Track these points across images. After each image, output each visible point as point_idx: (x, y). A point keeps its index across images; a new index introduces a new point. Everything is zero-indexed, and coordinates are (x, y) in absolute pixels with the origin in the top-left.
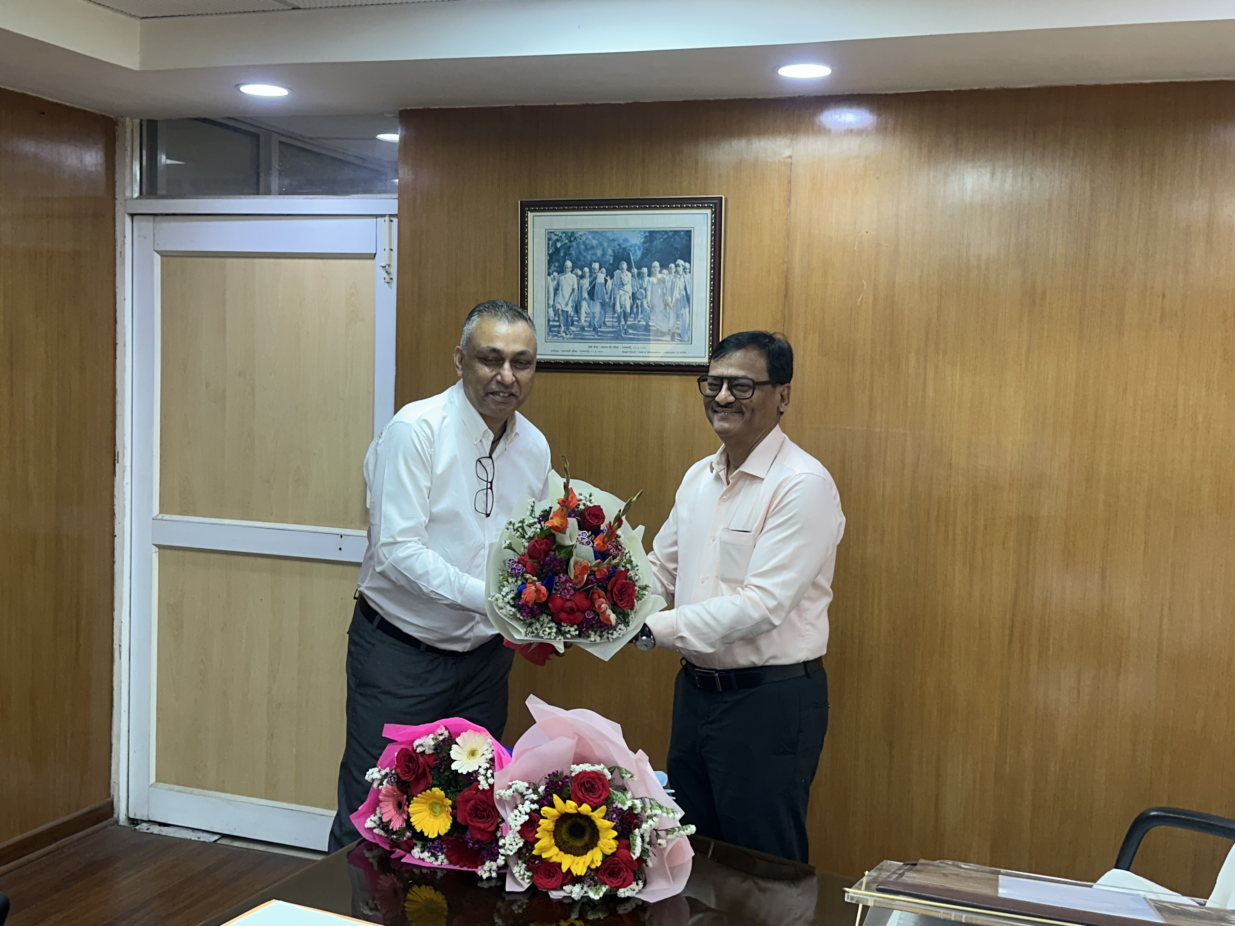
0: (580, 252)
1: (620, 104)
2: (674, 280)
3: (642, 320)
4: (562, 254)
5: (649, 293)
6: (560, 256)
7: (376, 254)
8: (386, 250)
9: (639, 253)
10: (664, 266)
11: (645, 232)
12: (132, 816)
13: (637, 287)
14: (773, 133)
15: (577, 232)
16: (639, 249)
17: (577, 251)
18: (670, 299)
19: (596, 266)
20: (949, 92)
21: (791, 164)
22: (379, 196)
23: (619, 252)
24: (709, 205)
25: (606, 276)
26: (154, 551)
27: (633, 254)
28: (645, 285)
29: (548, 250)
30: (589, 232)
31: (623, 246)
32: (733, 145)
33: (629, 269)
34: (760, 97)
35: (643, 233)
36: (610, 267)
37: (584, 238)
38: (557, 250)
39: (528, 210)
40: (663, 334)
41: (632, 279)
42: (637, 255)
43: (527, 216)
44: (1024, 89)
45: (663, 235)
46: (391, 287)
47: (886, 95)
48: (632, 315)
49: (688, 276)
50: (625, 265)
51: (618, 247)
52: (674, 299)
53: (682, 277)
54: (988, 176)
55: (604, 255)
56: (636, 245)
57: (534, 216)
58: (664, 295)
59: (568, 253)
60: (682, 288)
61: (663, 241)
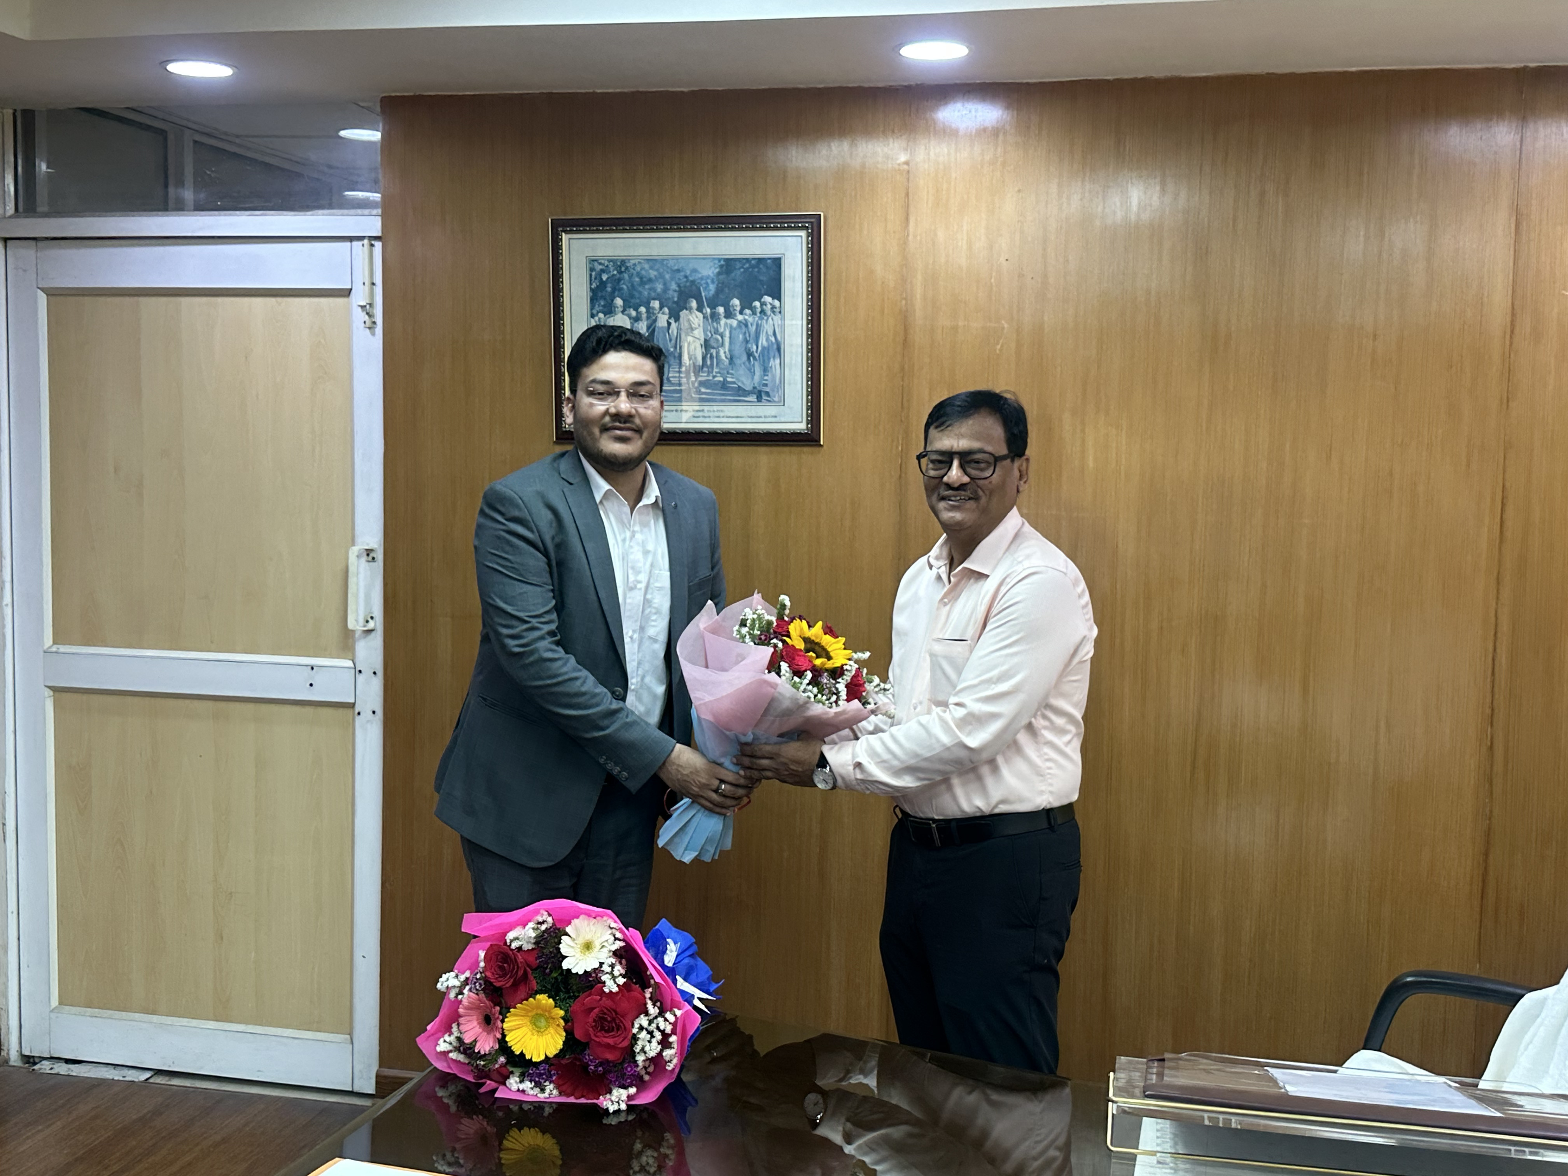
0: (633, 285)
1: (682, 92)
2: (760, 322)
3: (718, 375)
4: (609, 289)
5: (727, 340)
6: (606, 291)
7: (351, 289)
8: (366, 284)
9: (712, 288)
10: (746, 304)
11: (719, 260)
12: (26, 1053)
13: (710, 332)
14: (884, 132)
15: (629, 260)
16: (713, 282)
17: (629, 285)
18: (755, 347)
19: (656, 304)
20: (1108, 81)
21: (908, 172)
22: (352, 211)
23: (685, 286)
24: (804, 224)
25: (670, 318)
26: (46, 694)
27: (705, 289)
28: (721, 330)
29: (591, 284)
30: (644, 260)
31: (691, 279)
32: (833, 148)
33: (700, 309)
34: (866, 85)
35: (716, 262)
36: (675, 305)
37: (638, 268)
38: (603, 284)
39: (562, 231)
40: (746, 393)
41: (703, 322)
42: (710, 290)
43: (561, 239)
44: (1200, 78)
45: (744, 265)
46: (373, 334)
47: (1028, 84)
48: (705, 369)
49: (777, 319)
50: (694, 304)
51: (685, 280)
52: (760, 348)
53: (770, 319)
54: (1158, 188)
55: (666, 289)
56: (708, 277)
57: (570, 239)
58: (747, 342)
59: (617, 287)
60: (771, 332)
61: (744, 272)
